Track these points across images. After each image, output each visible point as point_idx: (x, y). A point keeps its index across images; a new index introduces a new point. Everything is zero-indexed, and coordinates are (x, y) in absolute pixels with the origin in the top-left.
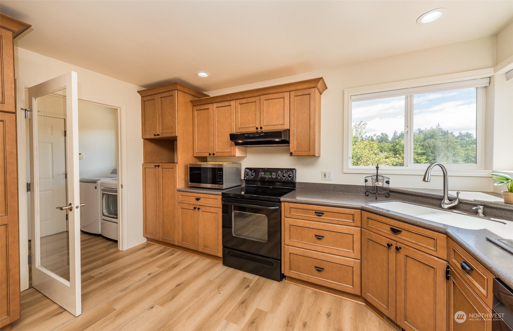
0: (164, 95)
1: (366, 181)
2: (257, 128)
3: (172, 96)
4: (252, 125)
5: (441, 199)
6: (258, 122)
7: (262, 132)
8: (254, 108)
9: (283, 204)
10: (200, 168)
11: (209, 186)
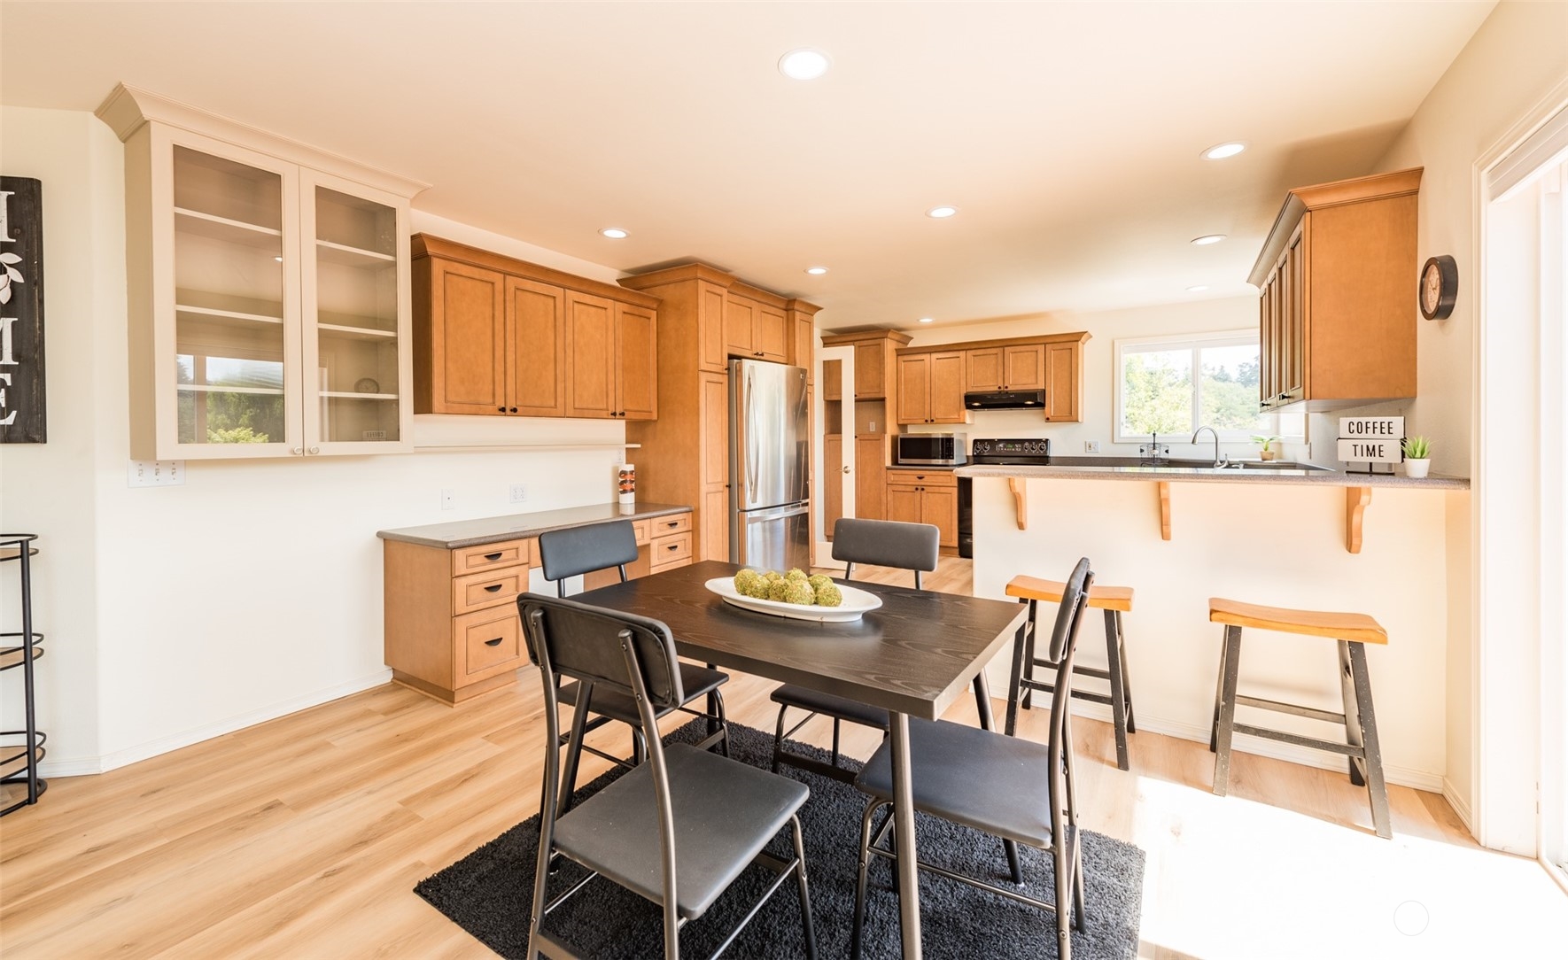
0: (865, 343)
1: (1142, 451)
2: (1000, 388)
3: (879, 345)
4: (992, 384)
6: (1000, 380)
7: (1007, 393)
8: (994, 362)
10: (931, 439)
11: (940, 462)
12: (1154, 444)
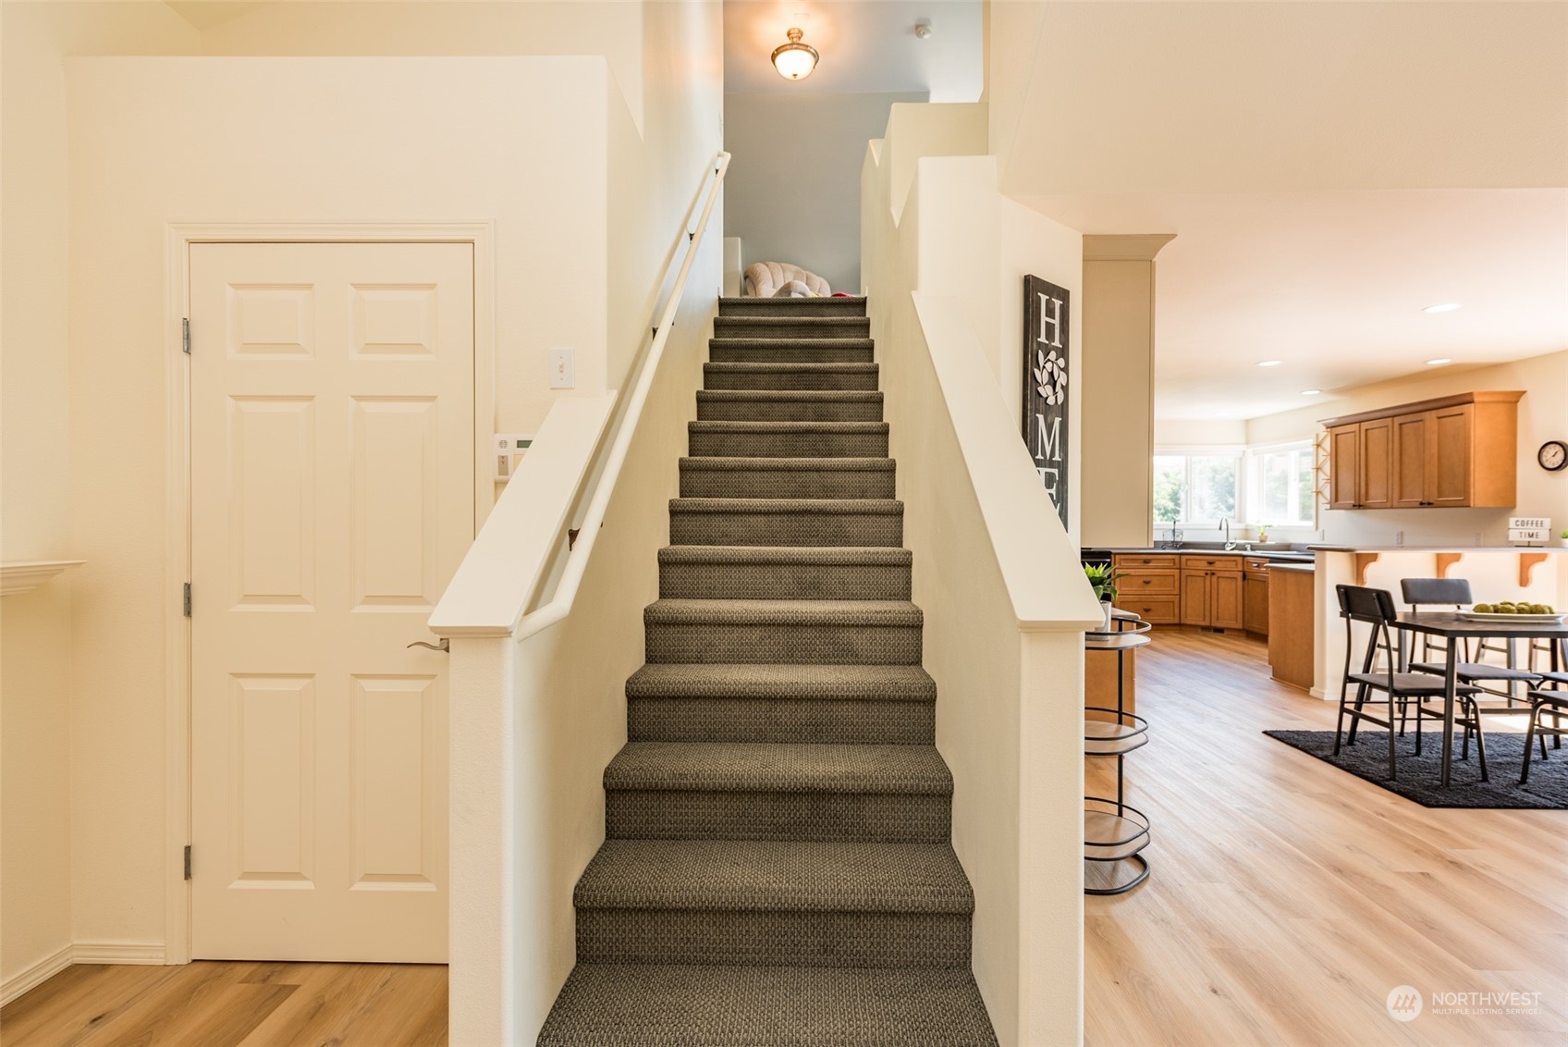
5: (1224, 544)
9: (1113, 556)
12: (1174, 531)
